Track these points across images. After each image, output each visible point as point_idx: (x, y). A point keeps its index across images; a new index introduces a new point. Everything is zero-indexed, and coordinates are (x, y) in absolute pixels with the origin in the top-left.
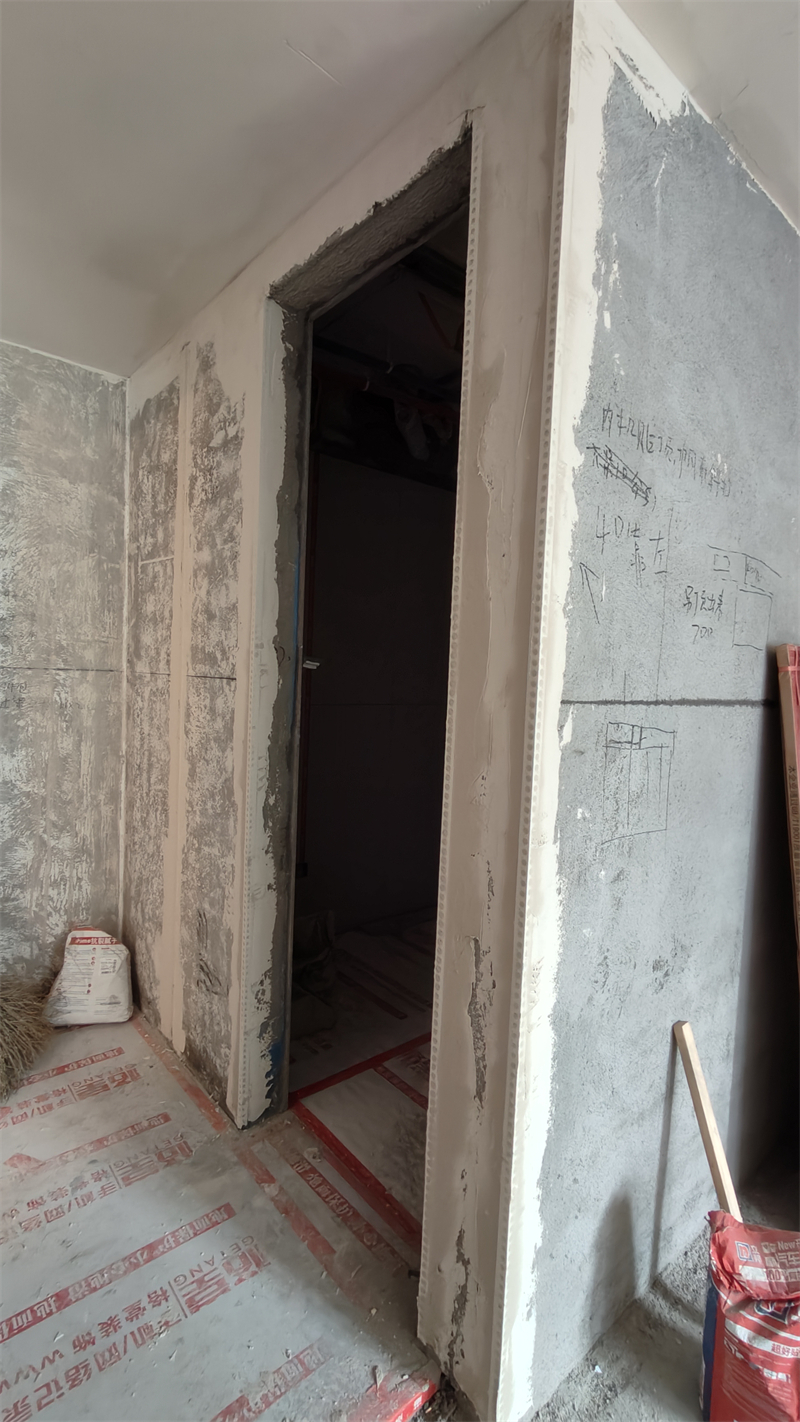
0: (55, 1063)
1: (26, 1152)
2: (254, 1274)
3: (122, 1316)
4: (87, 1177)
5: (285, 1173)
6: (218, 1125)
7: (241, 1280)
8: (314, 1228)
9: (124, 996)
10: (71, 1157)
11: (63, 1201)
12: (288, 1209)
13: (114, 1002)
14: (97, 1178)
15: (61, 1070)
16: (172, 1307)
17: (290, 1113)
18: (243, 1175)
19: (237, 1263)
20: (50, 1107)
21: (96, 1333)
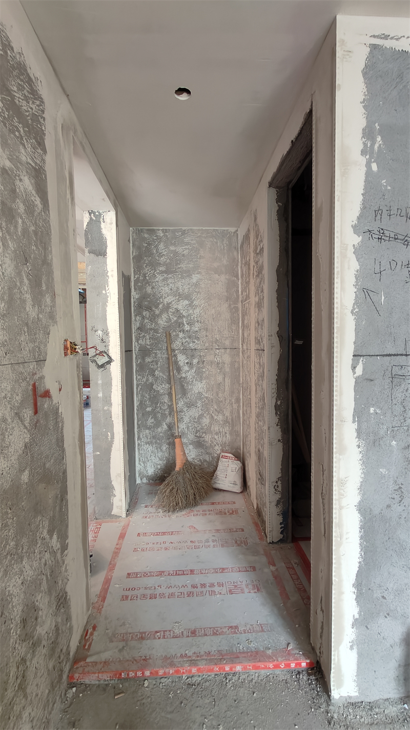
0: (212, 501)
1: (194, 526)
2: (255, 592)
3: (208, 585)
4: (210, 540)
5: (281, 565)
6: (261, 539)
7: (250, 592)
8: (284, 588)
9: (239, 481)
10: (207, 532)
11: (201, 545)
12: (277, 577)
13: (235, 484)
14: (213, 541)
15: (213, 504)
16: (224, 590)
17: (292, 545)
18: (264, 559)
19: (250, 586)
20: (206, 514)
21: (199, 585)
